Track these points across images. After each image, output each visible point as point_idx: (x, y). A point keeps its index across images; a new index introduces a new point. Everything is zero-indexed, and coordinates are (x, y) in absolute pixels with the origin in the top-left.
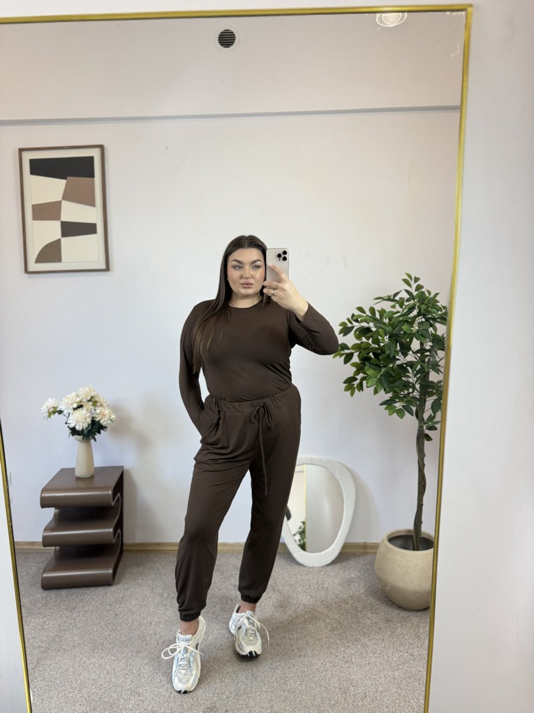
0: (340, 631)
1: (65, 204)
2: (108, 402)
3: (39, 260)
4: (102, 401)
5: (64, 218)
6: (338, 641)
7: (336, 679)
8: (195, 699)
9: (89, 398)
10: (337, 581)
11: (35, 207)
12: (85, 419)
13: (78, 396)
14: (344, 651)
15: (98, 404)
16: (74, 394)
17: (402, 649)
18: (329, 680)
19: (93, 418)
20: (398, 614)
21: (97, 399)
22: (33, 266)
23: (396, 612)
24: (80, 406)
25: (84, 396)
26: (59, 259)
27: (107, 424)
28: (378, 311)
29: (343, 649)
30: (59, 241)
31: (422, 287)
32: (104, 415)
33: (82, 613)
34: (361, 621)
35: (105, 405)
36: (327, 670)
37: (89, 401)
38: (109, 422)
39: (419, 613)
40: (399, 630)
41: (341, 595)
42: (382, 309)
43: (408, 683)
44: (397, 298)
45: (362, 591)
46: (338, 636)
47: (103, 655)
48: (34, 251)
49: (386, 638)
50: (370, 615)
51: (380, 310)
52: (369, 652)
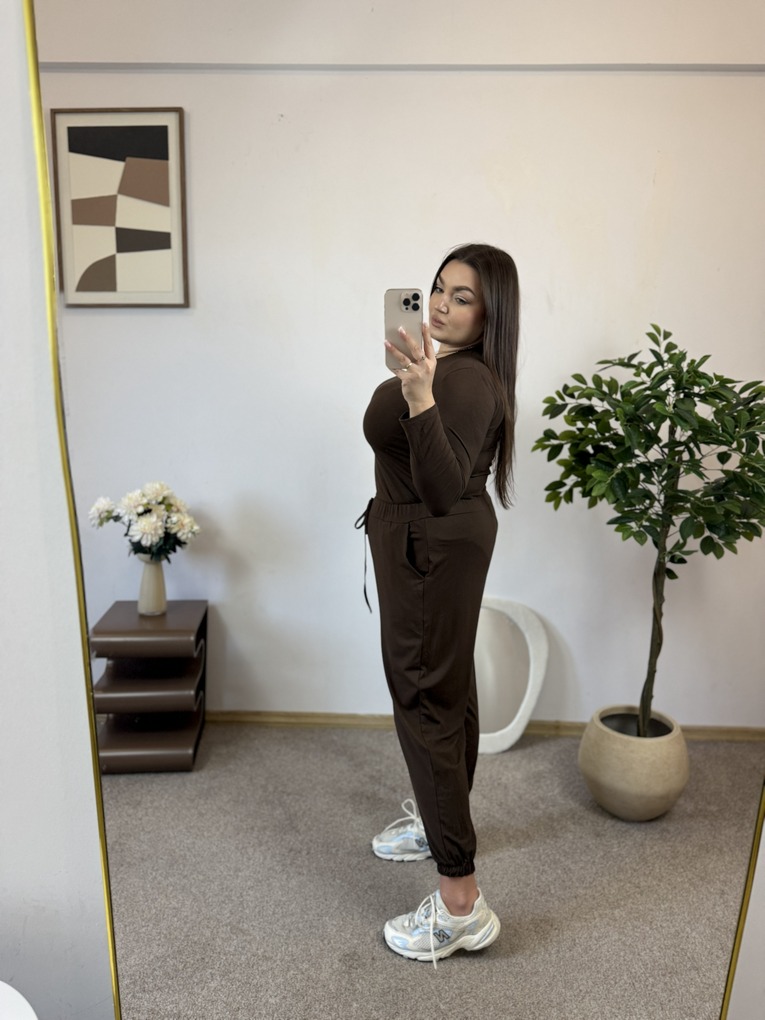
1: (122, 201)
2: (188, 507)
3: (85, 284)
4: (178, 504)
5: (119, 224)
6: (529, 863)
7: (530, 917)
8: (326, 942)
9: (160, 499)
10: (519, 776)
11: (77, 205)
12: (156, 529)
13: (144, 495)
14: (538, 877)
15: (174, 508)
16: (138, 492)
17: (622, 877)
18: (520, 919)
19: (166, 528)
20: (613, 826)
21: (172, 501)
22: (73, 296)
23: (609, 823)
24: (148, 511)
25: (153, 496)
27: (187, 538)
29: (536, 874)
30: (111, 260)
32: (183, 525)
33: (150, 810)
34: (559, 834)
35: (183, 510)
37: (160, 503)
38: (190, 535)
39: (643, 826)
40: (615, 850)
41: (527, 796)
42: (612, 379)
43: (635, 927)
44: (635, 362)
45: (557, 791)
46: (527, 856)
47: (186, 873)
48: (75, 273)
49: (597, 861)
50: (572, 827)
51: (609, 379)
52: (574, 880)
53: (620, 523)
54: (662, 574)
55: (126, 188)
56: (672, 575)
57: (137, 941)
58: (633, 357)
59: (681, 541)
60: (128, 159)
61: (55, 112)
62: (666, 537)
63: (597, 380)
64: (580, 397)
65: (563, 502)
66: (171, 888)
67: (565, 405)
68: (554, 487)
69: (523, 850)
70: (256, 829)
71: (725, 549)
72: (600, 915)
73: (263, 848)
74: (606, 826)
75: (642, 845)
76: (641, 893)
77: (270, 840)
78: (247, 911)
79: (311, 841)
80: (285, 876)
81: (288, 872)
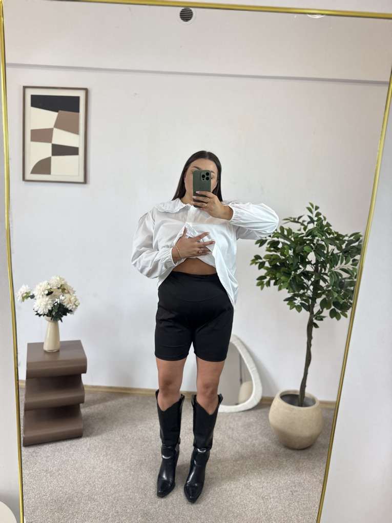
0: (242, 461)
1: (56, 131)
3: (36, 170)
4: (69, 288)
5: (54, 142)
6: (240, 469)
7: (239, 496)
8: (135, 507)
10: (240, 424)
11: (33, 132)
14: (244, 476)
17: (287, 478)
18: (233, 498)
21: (65, 287)
22: (29, 176)
23: (283, 449)
26: (48, 172)
28: (286, 229)
29: (243, 475)
30: (49, 160)
31: (320, 214)
34: (257, 454)
35: (71, 292)
36: (232, 490)
39: (300, 452)
40: (284, 464)
41: (243, 435)
42: (289, 228)
43: (290, 504)
44: (300, 221)
45: (258, 433)
46: (240, 465)
47: (67, 469)
48: (31, 165)
49: (275, 469)
50: (264, 451)
51: (288, 228)
52: (262, 479)
53: (290, 300)
54: (311, 325)
55: (58, 125)
56: (316, 326)
57: (41, 503)
58: (300, 218)
59: (321, 310)
60: (60, 111)
61: (25, 88)
62: (313, 307)
63: (282, 229)
64: (273, 237)
65: (265, 286)
66: (60, 476)
67: (266, 240)
68: (261, 278)
69: (238, 462)
70: (105, 447)
71: (341, 315)
72: (273, 497)
73: (108, 457)
74: (281, 451)
75: (298, 462)
76: (295, 486)
77: (112, 453)
78: (97, 489)
79: (132, 454)
80: (118, 472)
81: (119, 470)
